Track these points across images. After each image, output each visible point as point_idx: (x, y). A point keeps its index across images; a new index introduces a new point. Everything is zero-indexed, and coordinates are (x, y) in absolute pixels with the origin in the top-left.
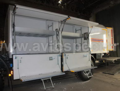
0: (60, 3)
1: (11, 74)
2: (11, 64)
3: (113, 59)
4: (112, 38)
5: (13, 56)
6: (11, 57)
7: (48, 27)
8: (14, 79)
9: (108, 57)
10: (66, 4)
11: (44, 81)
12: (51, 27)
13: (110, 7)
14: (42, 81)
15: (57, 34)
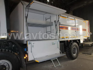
0: (49, 2)
1: (25, 57)
2: (25, 49)
3: (90, 43)
4: (89, 28)
5: (27, 42)
6: (25, 43)
7: (46, 20)
8: (28, 61)
9: (87, 41)
10: (52, 2)
11: (53, 61)
12: (49, 19)
13: (84, 5)
14: (52, 61)
15: (55, 24)
